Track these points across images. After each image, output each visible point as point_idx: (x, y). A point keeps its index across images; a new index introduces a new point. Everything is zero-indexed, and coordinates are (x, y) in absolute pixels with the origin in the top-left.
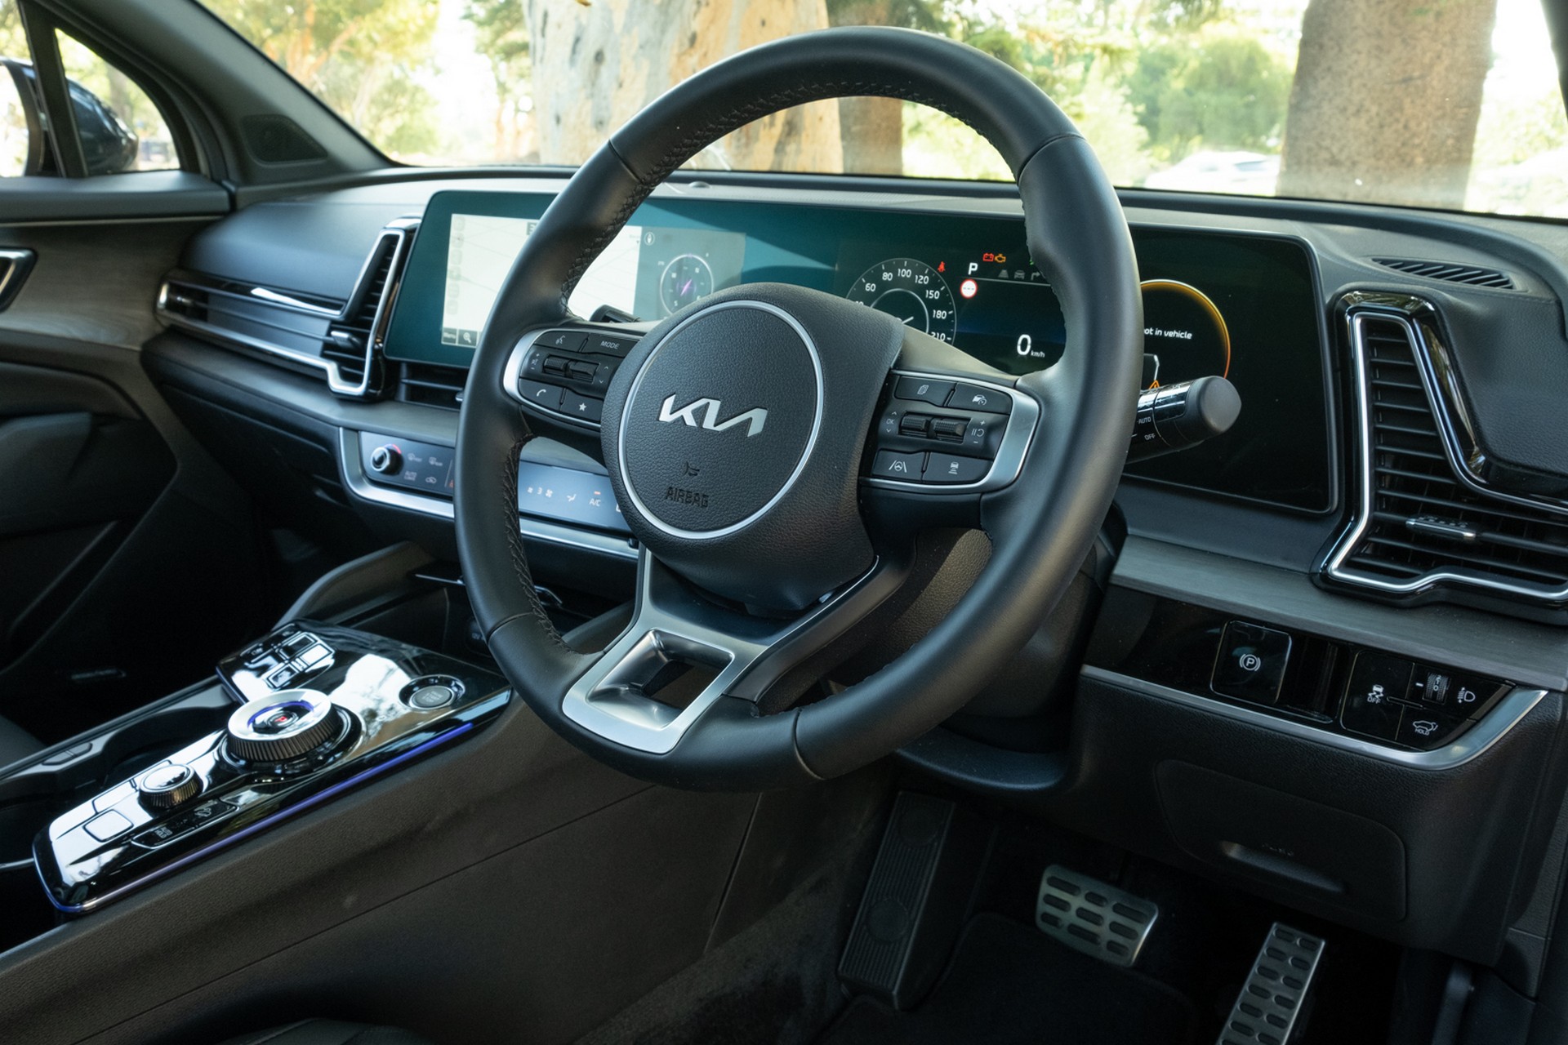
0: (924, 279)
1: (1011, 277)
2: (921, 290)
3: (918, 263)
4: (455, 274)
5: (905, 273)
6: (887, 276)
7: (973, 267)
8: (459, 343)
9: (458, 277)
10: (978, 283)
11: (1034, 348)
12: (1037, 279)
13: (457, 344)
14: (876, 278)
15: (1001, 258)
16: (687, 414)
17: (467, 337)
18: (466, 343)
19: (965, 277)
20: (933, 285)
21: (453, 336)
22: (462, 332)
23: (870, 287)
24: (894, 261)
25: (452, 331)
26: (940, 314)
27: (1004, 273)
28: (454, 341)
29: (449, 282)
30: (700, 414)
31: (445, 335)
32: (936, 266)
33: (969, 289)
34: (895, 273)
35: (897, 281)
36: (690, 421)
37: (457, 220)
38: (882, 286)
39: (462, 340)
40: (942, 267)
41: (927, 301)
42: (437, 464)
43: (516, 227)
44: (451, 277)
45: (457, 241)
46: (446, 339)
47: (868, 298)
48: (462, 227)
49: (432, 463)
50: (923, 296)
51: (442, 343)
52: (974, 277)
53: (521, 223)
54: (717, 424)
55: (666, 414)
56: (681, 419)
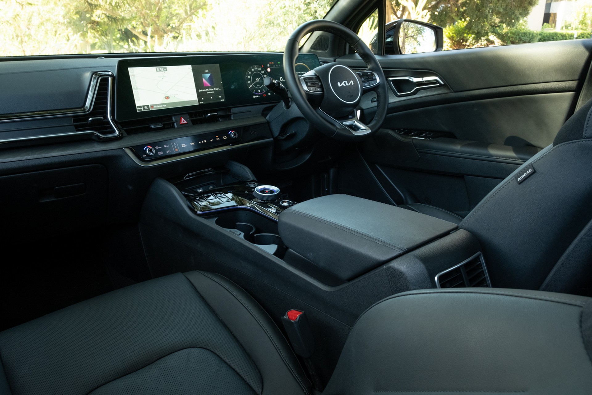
0: (260, 69)
1: (275, 66)
2: (260, 71)
3: (258, 66)
4: (135, 88)
5: (256, 68)
6: (253, 70)
7: (268, 65)
8: (144, 110)
9: (137, 89)
10: (270, 68)
11: (283, 80)
12: (280, 66)
13: (143, 111)
14: (250, 70)
15: (273, 63)
16: (343, 84)
17: (146, 107)
18: (146, 109)
19: (268, 68)
20: (262, 70)
22: (144, 106)
23: (250, 73)
24: (253, 66)
25: (140, 107)
26: (265, 76)
27: (274, 66)
28: (142, 110)
29: (134, 91)
30: (345, 83)
31: (138, 109)
32: (262, 66)
33: (269, 70)
34: (254, 69)
35: (255, 70)
36: (344, 85)
37: (130, 69)
38: (252, 72)
39: (144, 109)
40: (263, 66)
41: (262, 74)
42: (167, 146)
43: (152, 70)
44: (134, 89)
45: (133, 77)
46: (138, 110)
47: (250, 75)
48: (133, 72)
49: (165, 147)
50: (261, 73)
51: (138, 111)
52: (269, 67)
53: (154, 68)
54: (348, 84)
55: (340, 85)
56: (343, 85)
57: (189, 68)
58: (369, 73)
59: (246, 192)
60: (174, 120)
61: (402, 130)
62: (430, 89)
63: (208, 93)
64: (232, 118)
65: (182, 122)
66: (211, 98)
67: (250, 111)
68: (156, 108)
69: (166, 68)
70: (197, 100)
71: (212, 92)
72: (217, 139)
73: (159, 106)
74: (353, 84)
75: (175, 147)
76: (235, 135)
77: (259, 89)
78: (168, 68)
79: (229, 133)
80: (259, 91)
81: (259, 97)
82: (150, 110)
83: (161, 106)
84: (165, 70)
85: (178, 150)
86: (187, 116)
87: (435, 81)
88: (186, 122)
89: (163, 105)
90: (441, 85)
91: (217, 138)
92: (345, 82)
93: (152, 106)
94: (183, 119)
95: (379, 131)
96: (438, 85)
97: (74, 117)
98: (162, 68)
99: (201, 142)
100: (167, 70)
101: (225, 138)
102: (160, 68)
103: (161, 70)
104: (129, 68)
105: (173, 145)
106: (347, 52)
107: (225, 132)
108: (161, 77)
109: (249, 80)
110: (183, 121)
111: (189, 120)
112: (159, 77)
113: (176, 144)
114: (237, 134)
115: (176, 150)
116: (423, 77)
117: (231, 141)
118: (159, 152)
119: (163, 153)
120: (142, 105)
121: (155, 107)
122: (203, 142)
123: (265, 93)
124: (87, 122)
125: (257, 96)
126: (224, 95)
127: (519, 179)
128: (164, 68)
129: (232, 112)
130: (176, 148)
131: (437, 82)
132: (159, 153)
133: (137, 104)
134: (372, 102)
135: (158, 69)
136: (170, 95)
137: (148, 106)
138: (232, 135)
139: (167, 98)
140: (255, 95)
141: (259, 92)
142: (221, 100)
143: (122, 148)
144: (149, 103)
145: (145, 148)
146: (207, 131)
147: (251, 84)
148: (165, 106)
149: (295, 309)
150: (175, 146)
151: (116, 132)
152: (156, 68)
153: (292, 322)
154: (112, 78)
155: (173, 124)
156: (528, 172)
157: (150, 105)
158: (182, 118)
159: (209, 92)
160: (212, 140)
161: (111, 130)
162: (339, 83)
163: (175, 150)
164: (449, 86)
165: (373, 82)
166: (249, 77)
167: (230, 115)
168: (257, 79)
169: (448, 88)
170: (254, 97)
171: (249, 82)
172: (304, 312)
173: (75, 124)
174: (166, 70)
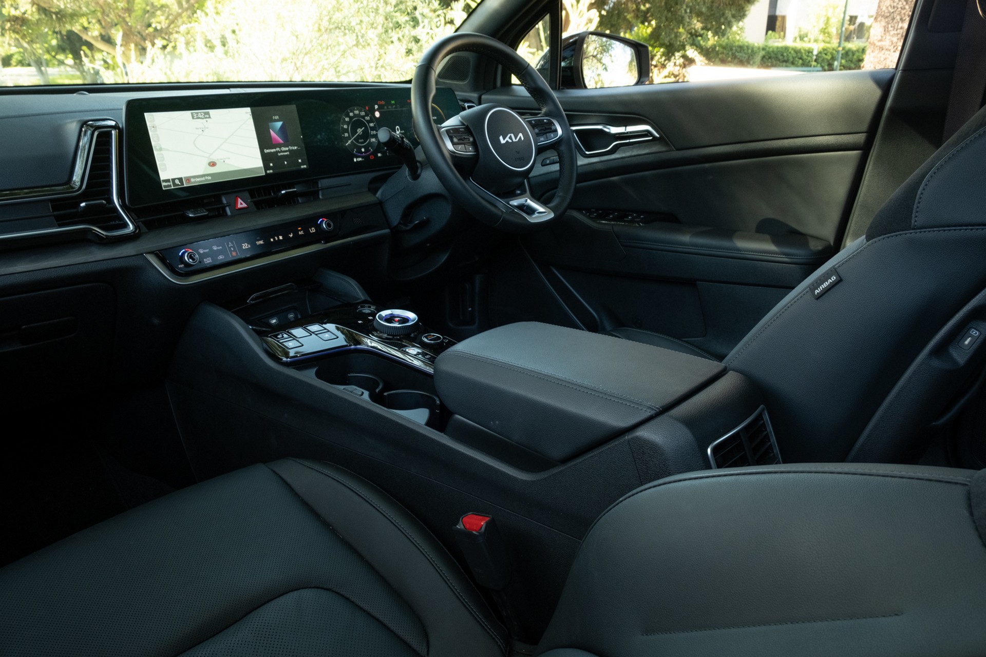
0: (363, 113)
1: (388, 108)
2: (363, 117)
3: (359, 108)
4: (158, 148)
5: (357, 112)
6: (351, 114)
7: (376, 107)
8: (174, 186)
9: (161, 149)
10: (379, 112)
11: (401, 130)
13: (173, 187)
14: (348, 115)
15: (383, 103)
16: (507, 139)
17: (177, 182)
18: (178, 185)
19: (375, 111)
20: (367, 115)
21: (169, 184)
22: (173, 180)
23: (347, 119)
24: (352, 108)
25: (167, 181)
26: (372, 125)
27: (385, 107)
28: (170, 186)
29: (156, 154)
30: (510, 138)
31: (163, 184)
32: (365, 108)
33: (377, 114)
34: (354, 113)
35: (355, 115)
36: (510, 141)
37: (147, 116)
38: (351, 118)
39: (175, 184)
40: (367, 108)
41: (367, 121)
42: (218, 248)
43: (185, 116)
44: (157, 150)
45: (153, 128)
46: (165, 187)
47: (348, 123)
48: (153, 120)
49: (215, 249)
50: (364, 119)
51: (164, 189)
52: (378, 110)
53: (188, 114)
54: (516, 139)
55: (503, 141)
56: (507, 141)
57: (246, 113)
58: (545, 121)
59: (360, 322)
60: (225, 201)
61: (594, 210)
62: (637, 145)
63: (279, 154)
64: (321, 197)
65: (239, 206)
66: (286, 163)
67: (350, 185)
68: (195, 182)
69: (208, 112)
70: (261, 168)
71: (286, 153)
72: (300, 233)
73: (198, 180)
74: (523, 139)
75: (232, 249)
76: (328, 225)
77: (363, 147)
78: (212, 112)
79: (319, 222)
80: (363, 150)
81: (363, 159)
82: (185, 186)
83: (203, 179)
84: (206, 116)
85: (237, 253)
86: (247, 194)
87: (646, 133)
88: (246, 205)
89: (206, 178)
90: (655, 138)
91: (300, 230)
92: (511, 136)
93: (188, 179)
94: (240, 201)
95: (566, 213)
96: (651, 138)
97: (52, 201)
98: (201, 112)
99: (274, 239)
100: (211, 116)
101: (313, 230)
102: (198, 113)
103: (200, 116)
104: (146, 114)
105: (228, 244)
106: (499, 83)
107: (311, 220)
108: (200, 128)
109: (347, 131)
110: (241, 204)
111: (251, 201)
112: (198, 129)
113: (232, 243)
114: (332, 224)
115: (234, 254)
116: (626, 126)
117: (322, 236)
118: (206, 258)
119: (212, 260)
120: (170, 177)
121: (192, 180)
122: (276, 238)
123: (372, 154)
124: (75, 210)
125: (360, 159)
126: (305, 157)
127: (817, 292)
128: (205, 113)
129: (320, 186)
130: (233, 251)
131: (648, 133)
132: (205, 260)
133: (163, 176)
134: (543, 166)
135: (195, 116)
136: (218, 159)
137: (180, 179)
138: (324, 226)
139: (213, 165)
140: (357, 157)
141: (363, 152)
142: (302, 167)
143: (142, 254)
144: (183, 175)
145: (182, 252)
146: (282, 220)
147: (349, 138)
148: (210, 178)
149: (475, 513)
150: (231, 247)
151: (129, 225)
152: (192, 113)
153: (475, 535)
154: (117, 131)
155: (224, 209)
156: (830, 281)
157: (185, 178)
158: (239, 199)
159: (282, 154)
160: (291, 236)
161: (120, 222)
162: (501, 138)
163: (231, 254)
164: (668, 140)
165: (552, 135)
166: (345, 127)
167: (317, 192)
168: (358, 131)
169: (666, 144)
170: (355, 160)
171: (346, 135)
172: (491, 516)
173: (55, 213)
174: (208, 116)
